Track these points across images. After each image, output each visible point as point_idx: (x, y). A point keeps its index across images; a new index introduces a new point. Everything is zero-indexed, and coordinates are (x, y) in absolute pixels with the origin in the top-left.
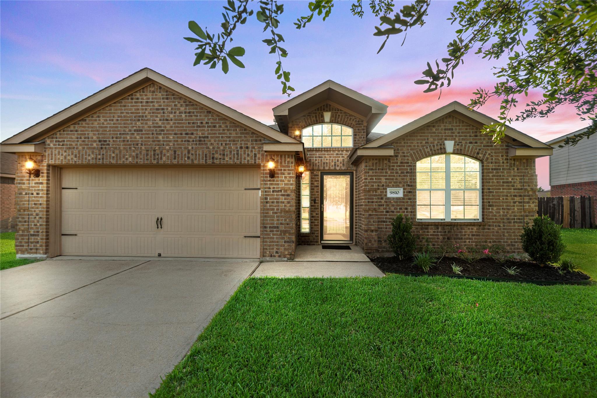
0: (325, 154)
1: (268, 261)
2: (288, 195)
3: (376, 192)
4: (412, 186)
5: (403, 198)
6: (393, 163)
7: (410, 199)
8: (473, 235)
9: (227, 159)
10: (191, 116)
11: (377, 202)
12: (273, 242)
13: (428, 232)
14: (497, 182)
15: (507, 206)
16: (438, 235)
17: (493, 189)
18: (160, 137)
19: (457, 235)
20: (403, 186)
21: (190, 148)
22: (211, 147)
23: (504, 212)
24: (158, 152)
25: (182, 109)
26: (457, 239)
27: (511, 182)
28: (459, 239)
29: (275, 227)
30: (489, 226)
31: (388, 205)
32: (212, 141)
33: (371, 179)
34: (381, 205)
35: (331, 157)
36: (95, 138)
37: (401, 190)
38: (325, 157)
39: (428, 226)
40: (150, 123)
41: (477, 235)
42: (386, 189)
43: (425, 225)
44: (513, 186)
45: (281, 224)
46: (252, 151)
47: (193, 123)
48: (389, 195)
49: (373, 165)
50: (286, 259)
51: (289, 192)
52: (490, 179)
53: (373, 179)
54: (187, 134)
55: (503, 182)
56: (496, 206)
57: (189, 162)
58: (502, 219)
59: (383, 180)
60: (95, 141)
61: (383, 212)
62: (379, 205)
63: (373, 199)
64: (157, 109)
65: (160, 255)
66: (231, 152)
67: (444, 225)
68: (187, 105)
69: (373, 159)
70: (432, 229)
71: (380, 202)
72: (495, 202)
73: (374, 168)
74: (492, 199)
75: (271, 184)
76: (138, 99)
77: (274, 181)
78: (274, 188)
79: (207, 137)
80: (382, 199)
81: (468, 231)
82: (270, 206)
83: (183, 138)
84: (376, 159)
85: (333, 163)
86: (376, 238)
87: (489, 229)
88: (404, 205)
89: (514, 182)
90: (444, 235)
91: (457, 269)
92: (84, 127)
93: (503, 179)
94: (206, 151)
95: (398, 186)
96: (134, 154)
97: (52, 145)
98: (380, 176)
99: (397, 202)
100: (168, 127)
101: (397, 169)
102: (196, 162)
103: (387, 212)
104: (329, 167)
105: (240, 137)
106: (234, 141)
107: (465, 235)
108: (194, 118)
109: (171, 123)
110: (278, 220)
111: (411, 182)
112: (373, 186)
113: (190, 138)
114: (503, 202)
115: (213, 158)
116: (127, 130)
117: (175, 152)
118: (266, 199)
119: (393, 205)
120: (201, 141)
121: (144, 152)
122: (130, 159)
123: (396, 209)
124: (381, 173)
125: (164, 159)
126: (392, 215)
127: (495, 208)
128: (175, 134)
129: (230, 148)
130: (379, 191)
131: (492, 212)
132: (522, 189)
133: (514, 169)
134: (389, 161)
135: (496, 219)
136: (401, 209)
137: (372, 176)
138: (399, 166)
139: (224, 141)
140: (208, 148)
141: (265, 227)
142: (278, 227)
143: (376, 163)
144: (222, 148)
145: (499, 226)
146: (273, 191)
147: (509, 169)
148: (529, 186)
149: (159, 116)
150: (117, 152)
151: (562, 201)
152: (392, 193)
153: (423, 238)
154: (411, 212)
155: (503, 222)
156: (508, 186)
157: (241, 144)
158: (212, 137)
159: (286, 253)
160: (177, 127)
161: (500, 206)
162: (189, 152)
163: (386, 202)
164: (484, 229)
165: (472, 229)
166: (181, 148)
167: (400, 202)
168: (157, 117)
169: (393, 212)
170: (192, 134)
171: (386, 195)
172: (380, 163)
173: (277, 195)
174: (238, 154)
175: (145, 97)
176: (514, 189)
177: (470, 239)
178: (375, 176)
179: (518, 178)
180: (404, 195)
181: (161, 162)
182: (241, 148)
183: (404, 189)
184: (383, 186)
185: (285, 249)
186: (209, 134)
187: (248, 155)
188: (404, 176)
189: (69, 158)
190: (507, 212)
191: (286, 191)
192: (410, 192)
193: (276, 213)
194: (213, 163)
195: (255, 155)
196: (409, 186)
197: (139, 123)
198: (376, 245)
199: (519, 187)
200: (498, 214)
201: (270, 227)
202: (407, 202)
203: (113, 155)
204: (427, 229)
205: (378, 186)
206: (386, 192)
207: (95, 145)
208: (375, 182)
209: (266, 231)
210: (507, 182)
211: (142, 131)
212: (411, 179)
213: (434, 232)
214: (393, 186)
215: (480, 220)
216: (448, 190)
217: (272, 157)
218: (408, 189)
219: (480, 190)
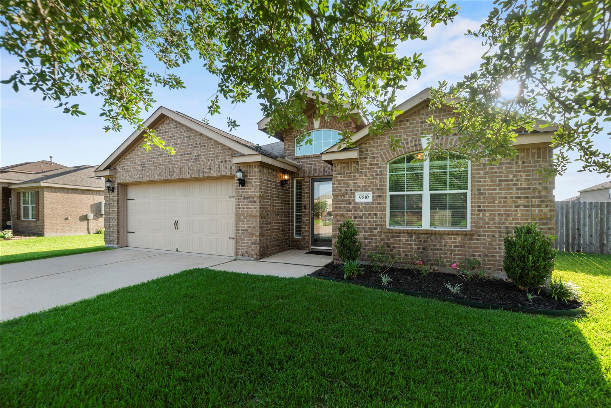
0: (315, 161)
1: (240, 260)
2: (255, 202)
3: (344, 197)
4: (382, 189)
5: (372, 203)
6: (361, 165)
7: (379, 204)
8: (456, 246)
9: (212, 172)
10: (190, 139)
11: (344, 207)
12: (244, 243)
13: (399, 240)
14: (491, 181)
15: (506, 211)
16: (411, 244)
17: (484, 190)
19: (434, 245)
20: (373, 189)
21: (190, 165)
22: (202, 163)
23: (500, 219)
24: (171, 170)
25: (185, 134)
26: (435, 249)
27: (512, 180)
28: (438, 250)
29: (245, 230)
30: (479, 236)
31: (356, 211)
32: (203, 158)
33: (338, 184)
34: (349, 211)
35: (320, 163)
36: (139, 162)
37: (370, 195)
38: (315, 164)
39: (400, 233)
41: (462, 247)
42: (354, 193)
43: (396, 233)
44: (515, 185)
45: (249, 227)
46: (228, 164)
47: (191, 145)
48: (358, 200)
49: (341, 170)
50: (253, 259)
51: (255, 199)
52: (481, 177)
53: (340, 184)
54: (188, 154)
55: (500, 181)
56: (488, 211)
57: (189, 176)
58: (497, 227)
59: (351, 184)
60: (139, 165)
61: (351, 217)
62: (347, 211)
63: (340, 204)
64: (171, 137)
65: (177, 250)
66: (215, 166)
67: (419, 233)
68: (188, 131)
69: (341, 163)
70: (404, 237)
71: (348, 207)
72: (488, 206)
73: (342, 172)
74: (484, 202)
75: (243, 192)
76: (160, 130)
77: (244, 189)
78: (244, 195)
79: (200, 155)
80: (350, 204)
81: (450, 242)
82: (242, 211)
83: (184, 157)
84: (344, 163)
85: (322, 169)
87: (478, 240)
88: (373, 211)
89: (518, 180)
90: (419, 245)
91: (385, 279)
92: (134, 155)
93: (501, 176)
94: (199, 166)
95: (366, 190)
96: (158, 172)
97: (119, 170)
98: (348, 180)
99: (365, 207)
101: (365, 172)
102: (193, 176)
103: (355, 218)
104: (319, 174)
105: (221, 153)
106: (217, 156)
107: (445, 246)
108: (192, 140)
110: (247, 224)
111: (381, 185)
112: (340, 190)
113: (190, 157)
114: (499, 206)
115: (203, 172)
116: (155, 155)
117: (181, 169)
118: (239, 205)
119: (361, 211)
120: (196, 158)
121: (164, 171)
122: (156, 177)
123: (365, 214)
124: (349, 176)
125: (175, 174)
126: (361, 221)
127: (487, 214)
128: (181, 155)
129: (214, 163)
130: (347, 196)
131: (482, 219)
132: (529, 189)
133: (516, 163)
134: (358, 164)
135: (489, 227)
136: (369, 214)
137: (339, 180)
138: (368, 168)
139: (211, 157)
140: (200, 164)
141: (238, 230)
142: (247, 230)
143: (345, 167)
144: (209, 163)
145: (494, 236)
146: (244, 198)
147: (510, 163)
148: (540, 184)
149: (172, 142)
150: (150, 171)
152: (361, 197)
153: (395, 247)
154: (381, 218)
155: (500, 232)
156: (508, 185)
157: (222, 159)
158: (203, 155)
159: (253, 253)
160: (182, 149)
161: (495, 211)
162: (189, 169)
163: (355, 207)
164: (471, 239)
165: (455, 239)
166: (184, 165)
167: (370, 207)
168: (171, 143)
169: (361, 218)
170: (191, 154)
171: (354, 200)
172: (348, 166)
173: (247, 202)
174: (219, 167)
175: (164, 129)
176: (517, 189)
177: (452, 250)
178: (343, 180)
179: (523, 174)
180: (373, 200)
181: (173, 178)
182: (222, 162)
183: (373, 193)
184: (351, 190)
185: (252, 250)
186: (201, 152)
187: (226, 168)
188: (374, 179)
189: (127, 178)
190: (506, 219)
191: (253, 198)
192: (379, 196)
193: (246, 217)
194: (204, 176)
195: (231, 167)
196: (378, 189)
199: (525, 185)
200: (491, 222)
201: (242, 230)
202: (377, 207)
203: (148, 174)
204: (398, 237)
205: (347, 190)
206: (354, 197)
207: (139, 167)
208: (343, 187)
209: (239, 233)
210: (507, 181)
211: (162, 154)
212: (381, 182)
213: (407, 241)
214: (362, 190)
215: (468, 228)
216: (426, 194)
217: (240, 168)
218: (378, 193)
219: (468, 192)
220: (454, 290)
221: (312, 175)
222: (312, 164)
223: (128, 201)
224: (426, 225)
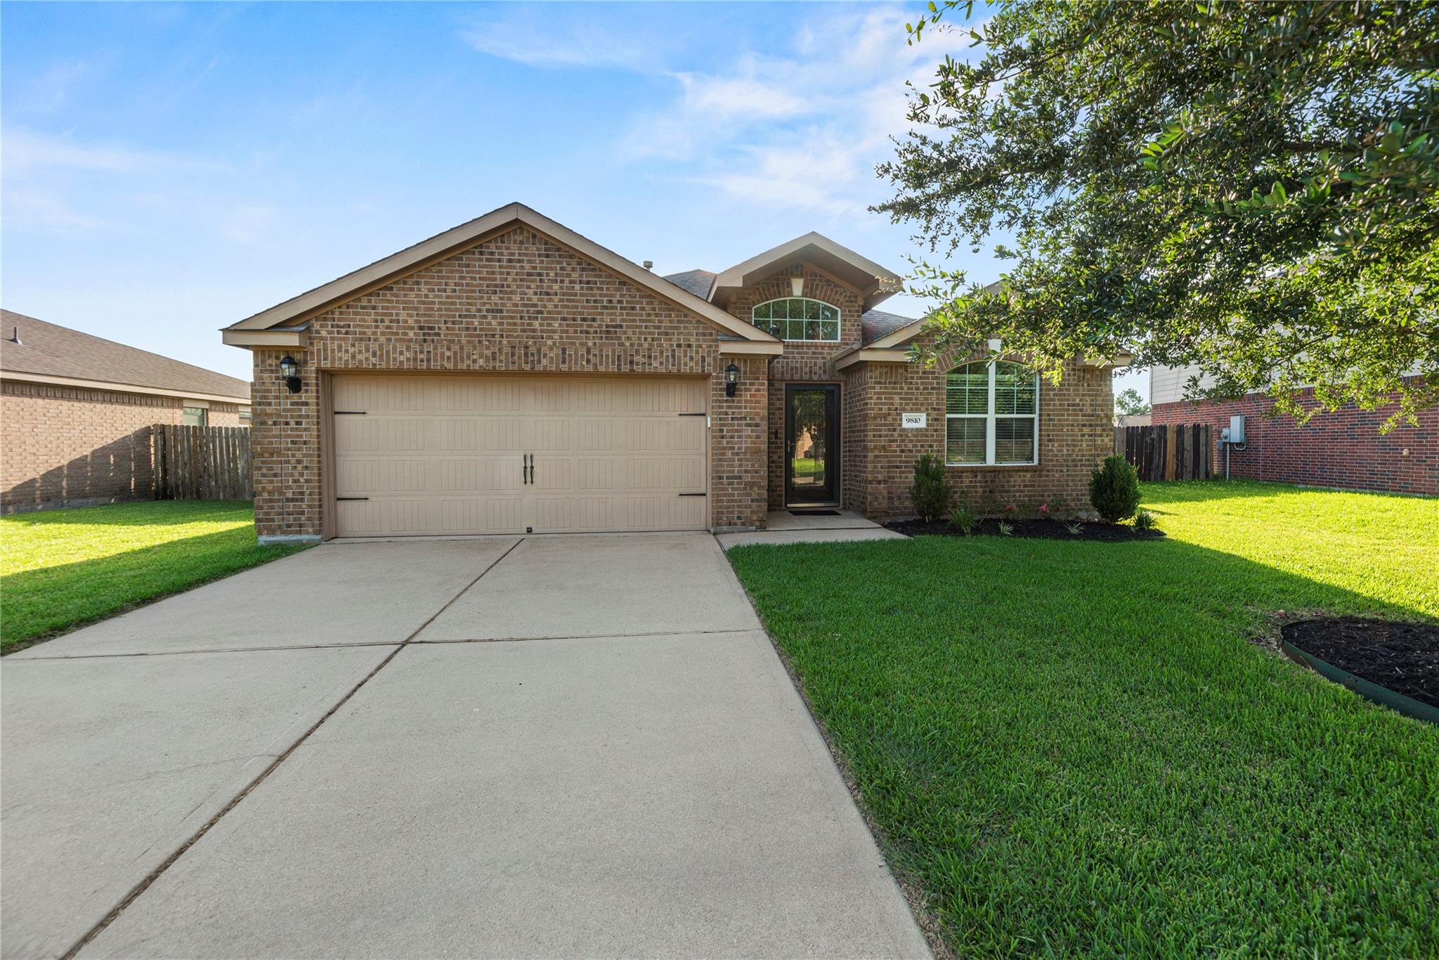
0: (793, 353)
1: (725, 533)
2: (757, 425)
3: (885, 420)
4: (939, 410)
5: (926, 430)
6: (911, 373)
7: (936, 430)
8: (1025, 486)
9: (655, 364)
10: (592, 289)
11: (886, 436)
12: (733, 501)
13: (962, 482)
14: (1061, 405)
15: (1073, 440)
16: (976, 487)
17: (1054, 415)
18: (536, 324)
19: (1003, 486)
20: (927, 409)
21: (590, 344)
22: (628, 344)
23: (1068, 450)
24: (532, 350)
25: (575, 275)
26: (1003, 492)
27: (1079, 405)
28: (1006, 492)
29: (736, 478)
30: (1048, 471)
31: (903, 441)
32: (630, 333)
33: (878, 399)
34: (893, 441)
35: (803, 358)
36: (411, 322)
37: (923, 417)
38: (794, 358)
39: (962, 472)
40: (516, 298)
41: (1031, 486)
42: (901, 415)
43: (958, 472)
44: (1081, 410)
45: (746, 471)
46: (697, 352)
47: (595, 301)
48: (905, 425)
49: (881, 376)
50: (754, 528)
51: (758, 421)
52: (1050, 400)
53: (881, 399)
54: (584, 320)
55: (1069, 405)
56: (1057, 441)
57: (591, 368)
58: (1065, 460)
59: (897, 400)
60: (412, 328)
61: (895, 451)
62: (890, 441)
63: (881, 430)
64: (529, 274)
65: (529, 531)
66: (662, 352)
67: (985, 471)
68: (583, 270)
69: (881, 367)
70: (967, 477)
71: (892, 435)
72: (1057, 435)
73: (883, 381)
74: (1054, 430)
75: (729, 407)
76: (492, 253)
77: (733, 401)
78: (733, 413)
79: (621, 326)
80: (894, 430)
81: (1019, 480)
82: (728, 443)
83: (577, 326)
84: (886, 367)
85: (807, 369)
86: (885, 493)
87: (1047, 476)
88: (927, 441)
89: (1083, 405)
90: (985, 487)
91: (1006, 529)
92: (389, 301)
93: (1068, 400)
94: (618, 350)
95: (918, 410)
96: (488, 353)
97: (324, 333)
98: (891, 393)
99: (916, 436)
100: (550, 306)
101: (917, 383)
102: (602, 369)
103: (902, 451)
104: (801, 376)
105: (677, 328)
106: (667, 334)
107: (1014, 486)
108: (595, 291)
109: (556, 299)
110: (741, 466)
111: (937, 404)
112: (881, 409)
113: (590, 326)
114: (1067, 435)
115: (631, 362)
116: (474, 308)
117: (564, 350)
118: (721, 431)
119: (911, 441)
120: (610, 332)
121: (507, 350)
122: (481, 362)
123: (917, 446)
124: (893, 388)
125: (544, 362)
126: (910, 457)
127: (1056, 444)
128: (564, 319)
129: (660, 345)
130: (890, 418)
131: (1051, 450)
132: (1093, 415)
133: (1083, 385)
134: (906, 370)
135: (1057, 460)
136: (922, 446)
137: (879, 393)
138: (921, 378)
139: (650, 333)
140: (621, 345)
141: (720, 478)
142: (740, 478)
143: (886, 373)
144: (646, 345)
145: (1062, 471)
146: (733, 419)
147: (1077, 385)
148: (1102, 410)
149: (533, 285)
150: (456, 348)
151: (1165, 433)
152: (909, 420)
153: (956, 492)
154: (938, 451)
155: (1067, 466)
156: (1075, 410)
157: (679, 340)
158: (628, 327)
159: (755, 518)
160: (567, 307)
161: (1063, 441)
162: (588, 351)
163: (901, 436)
164: (1040, 476)
165: (1025, 476)
166: (574, 344)
167: (923, 435)
168: (529, 287)
169: (911, 451)
170: (594, 320)
171: (900, 425)
172: (891, 373)
173: (738, 425)
174: (673, 356)
175: (505, 252)
176: (1083, 416)
177: (1021, 491)
178: (885, 393)
179: (1088, 399)
180: (928, 425)
181: (539, 368)
182: (679, 346)
183: (928, 415)
184: (896, 409)
185: (752, 512)
186: (623, 320)
187: (691, 358)
188: (929, 394)
189: (359, 357)
190: (1073, 450)
191: (753, 418)
192: (936, 420)
193: (737, 454)
194: (632, 370)
195: (703, 357)
196: (935, 409)
197: (495, 298)
198: (885, 504)
199: (1089, 412)
200: (1060, 454)
201: (728, 478)
202: (932, 436)
203: (448, 354)
204: (960, 477)
205: (889, 409)
206: (901, 419)
207: (411, 334)
208: (885, 404)
209: (722, 483)
210: (1074, 405)
211: (501, 311)
212: (938, 399)
213: (971, 482)
214: (912, 410)
215: (1036, 462)
216: (991, 417)
217: (732, 363)
218: (934, 414)
219: (1036, 416)
220: (1074, 531)
221: (789, 378)
222: (788, 358)
223: (337, 417)
224: (991, 461)
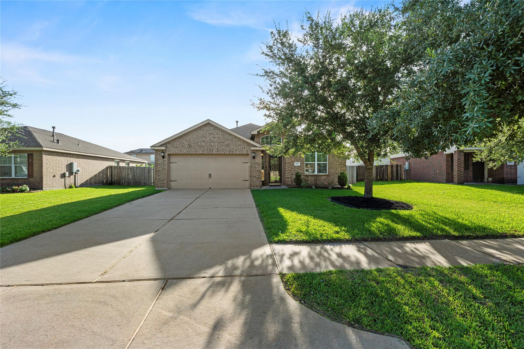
5: (300, 166)
8: (325, 179)
9: (237, 152)
11: (291, 167)
12: (254, 181)
14: (333, 160)
16: (312, 179)
18: (212, 144)
19: (319, 179)
20: (300, 161)
22: (231, 148)
23: (335, 171)
24: (211, 149)
25: (220, 133)
29: (255, 176)
32: (232, 145)
36: (186, 144)
37: (299, 163)
40: (208, 138)
42: (294, 162)
44: (338, 161)
45: (257, 175)
46: (246, 149)
47: (224, 139)
48: (295, 165)
50: (259, 188)
51: (260, 164)
52: (330, 159)
53: (289, 159)
54: (222, 143)
57: (223, 153)
59: (293, 159)
61: (293, 171)
62: (292, 169)
63: (289, 166)
64: (211, 133)
65: (210, 188)
66: (239, 149)
67: (315, 176)
68: (222, 132)
70: (310, 177)
74: (332, 166)
75: (253, 161)
76: (204, 130)
79: (230, 144)
80: (293, 166)
82: (253, 169)
86: (290, 181)
87: (330, 177)
88: (300, 168)
90: (314, 179)
91: (314, 187)
92: (182, 140)
94: (229, 149)
95: (298, 161)
96: (202, 150)
97: (169, 146)
99: (298, 167)
100: (215, 140)
102: (226, 153)
104: (272, 154)
105: (242, 144)
106: (240, 145)
107: (322, 179)
108: (225, 137)
109: (216, 138)
112: (289, 161)
114: (335, 167)
115: (232, 152)
116: (199, 141)
117: (218, 149)
118: (252, 166)
119: (296, 168)
120: (228, 145)
121: (206, 149)
122: (201, 152)
123: (298, 170)
125: (214, 152)
126: (295, 172)
127: (332, 169)
128: (218, 143)
130: (291, 163)
131: (331, 171)
132: (341, 162)
135: (333, 173)
139: (236, 145)
141: (251, 177)
144: (235, 148)
145: (334, 176)
146: (254, 164)
150: (195, 149)
151: (387, 167)
152: (296, 164)
153: (307, 180)
154: (303, 171)
155: (335, 174)
157: (242, 147)
159: (259, 185)
160: (219, 140)
162: (223, 149)
164: (328, 177)
165: (324, 177)
166: (220, 148)
168: (211, 136)
170: (224, 143)
174: (241, 150)
175: (206, 129)
181: (213, 153)
187: (245, 151)
188: (301, 158)
189: (176, 151)
191: (258, 163)
192: (302, 164)
193: (255, 171)
195: (248, 150)
197: (204, 139)
198: (290, 183)
200: (333, 171)
201: (253, 177)
202: (302, 167)
204: (308, 177)
205: (291, 161)
207: (186, 146)
211: (205, 141)
212: (303, 159)
214: (297, 161)
215: (327, 174)
216: (316, 163)
217: (254, 152)
218: (302, 162)
219: (327, 163)
220: (330, 188)
223: (171, 164)
224: (316, 173)
